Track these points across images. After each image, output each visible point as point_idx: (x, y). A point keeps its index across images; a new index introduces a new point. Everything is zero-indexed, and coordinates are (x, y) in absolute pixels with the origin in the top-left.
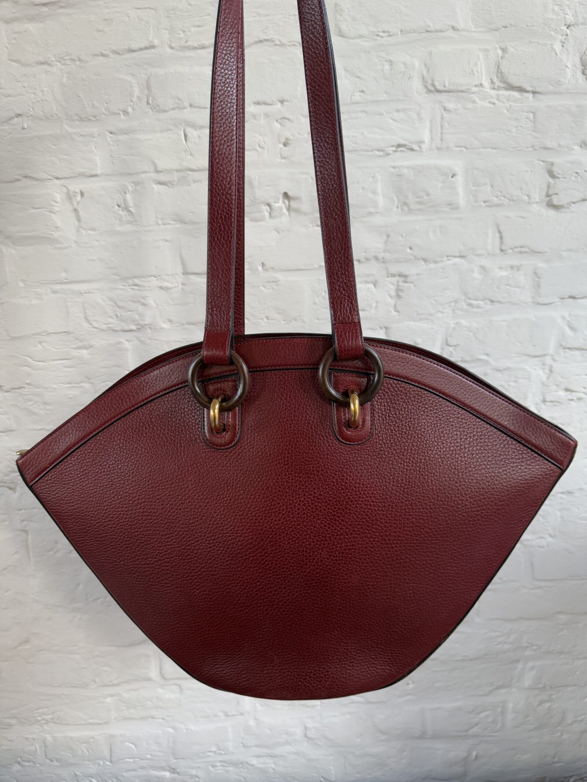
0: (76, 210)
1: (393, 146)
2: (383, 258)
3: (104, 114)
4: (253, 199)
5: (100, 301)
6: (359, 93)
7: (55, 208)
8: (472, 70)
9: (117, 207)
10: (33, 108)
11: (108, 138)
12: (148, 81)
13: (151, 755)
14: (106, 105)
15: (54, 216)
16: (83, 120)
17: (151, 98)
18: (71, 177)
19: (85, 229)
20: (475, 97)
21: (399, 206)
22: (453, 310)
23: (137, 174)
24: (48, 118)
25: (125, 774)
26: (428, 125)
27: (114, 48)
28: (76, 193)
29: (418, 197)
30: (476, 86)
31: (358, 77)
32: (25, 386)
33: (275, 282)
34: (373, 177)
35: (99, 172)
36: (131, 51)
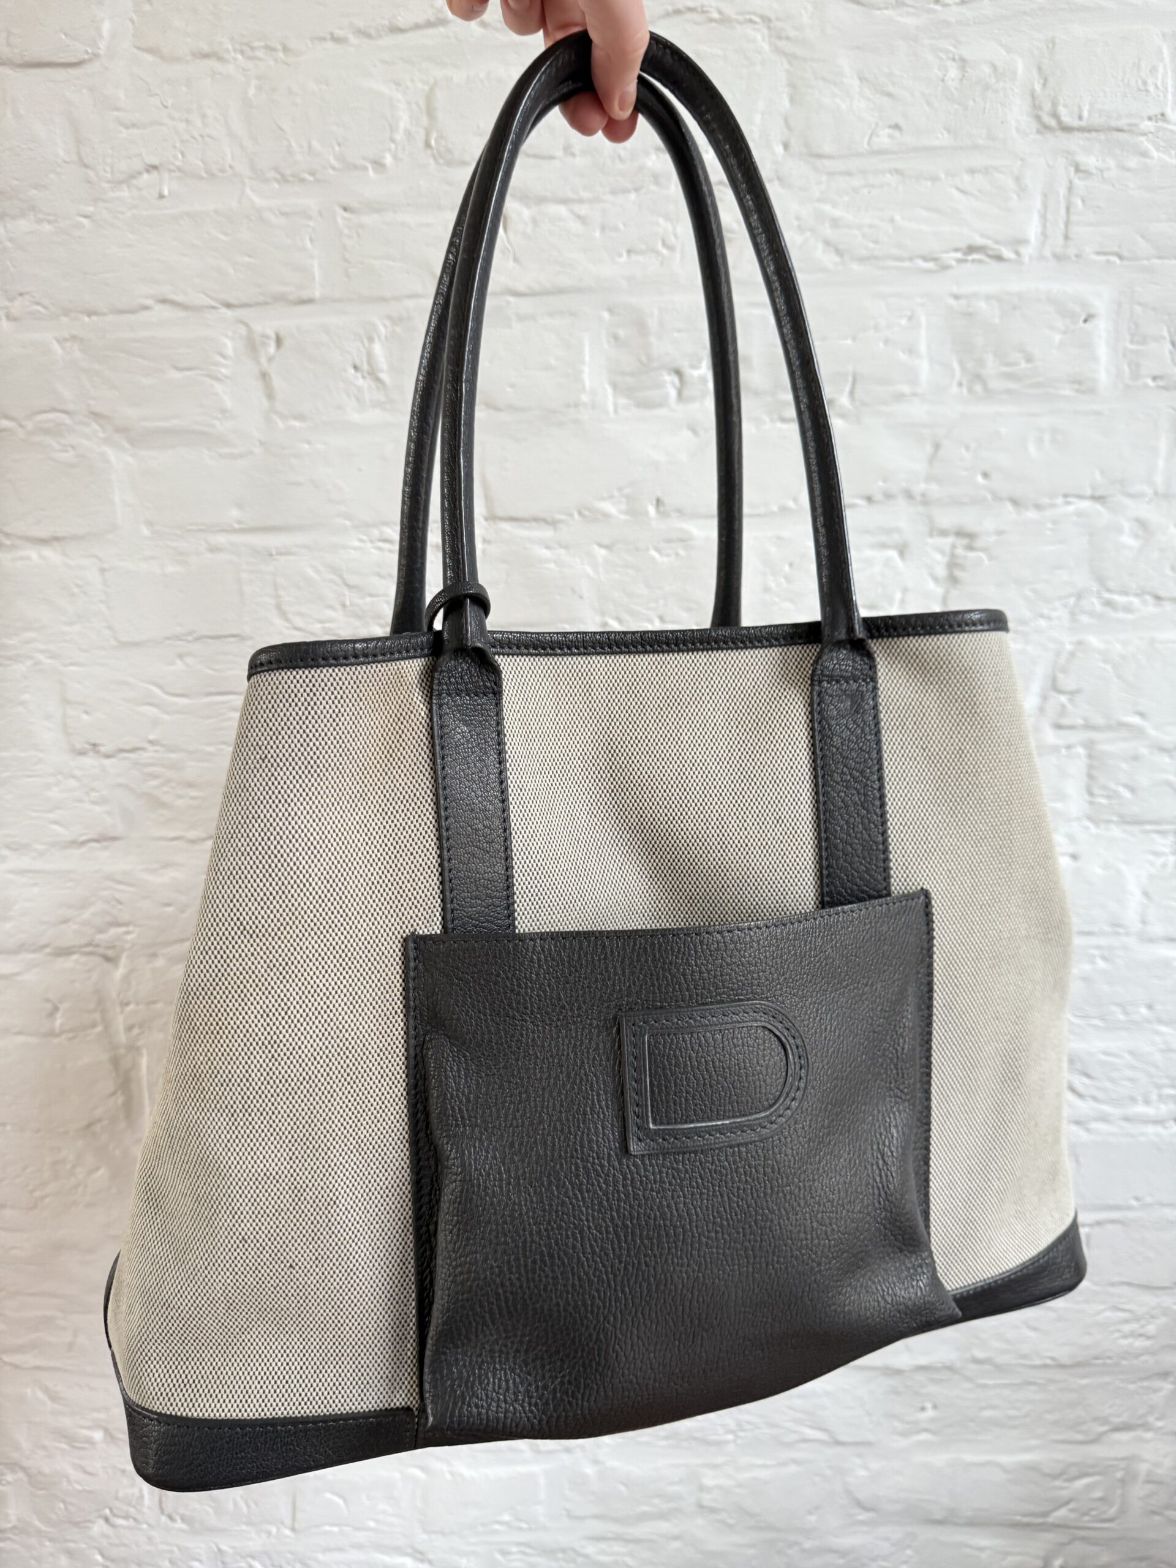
0: (264, 376)
1: (957, 250)
2: (923, 495)
3: (333, 168)
4: (644, 359)
5: (310, 572)
6: (888, 131)
7: (223, 370)
8: (1145, 83)
9: (352, 371)
10: (183, 154)
11: (339, 220)
12: (429, 98)
13: (377, 1521)
14: (337, 148)
15: (218, 387)
16: (286, 181)
17: (434, 135)
18: (258, 304)
19: (283, 417)
20: (1145, 143)
21: (964, 383)
22: (1072, 614)
23: (398, 299)
24: (212, 175)
25: (320, 1557)
26: (1038, 204)
27: (360, 23)
28: (267, 337)
29: (1007, 364)
30: (1150, 119)
31: (889, 95)
32: (147, 746)
33: (682, 540)
34: (910, 318)
35: (317, 294)
36: (396, 30)
